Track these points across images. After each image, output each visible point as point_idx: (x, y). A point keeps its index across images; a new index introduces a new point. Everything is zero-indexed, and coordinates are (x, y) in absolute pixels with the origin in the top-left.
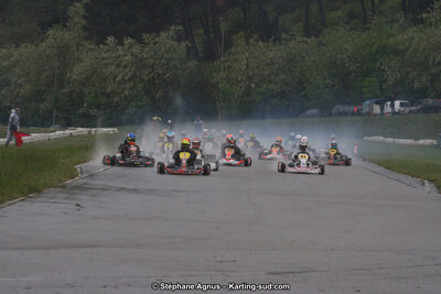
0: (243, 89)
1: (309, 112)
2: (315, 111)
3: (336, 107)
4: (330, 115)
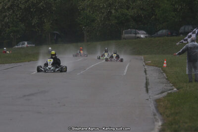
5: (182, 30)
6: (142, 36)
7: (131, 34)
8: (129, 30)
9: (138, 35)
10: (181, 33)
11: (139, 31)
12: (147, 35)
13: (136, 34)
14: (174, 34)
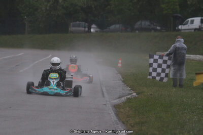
0: (51, 3)
1: (112, 27)
2: (118, 26)
3: (139, 23)
4: (133, 30)
5: (138, 25)
6: (92, 30)
7: (79, 26)
8: (78, 22)
9: (87, 29)
10: (137, 29)
12: (98, 30)
13: (85, 27)
14: (128, 30)
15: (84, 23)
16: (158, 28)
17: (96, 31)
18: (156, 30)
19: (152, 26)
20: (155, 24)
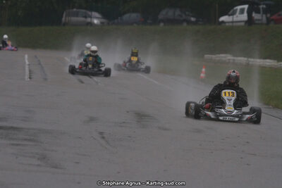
1: (126, 17)
2: (134, 15)
3: (164, 12)
4: (156, 21)
5: (163, 15)
6: (96, 21)
7: (77, 16)
8: (75, 10)
9: (89, 20)
10: (162, 21)
11: (90, 13)
12: (103, 20)
13: (86, 17)
14: (149, 21)
15: (84, 11)
16: (193, 19)
17: (102, 23)
18: (189, 22)
19: (184, 17)
20: (187, 13)
